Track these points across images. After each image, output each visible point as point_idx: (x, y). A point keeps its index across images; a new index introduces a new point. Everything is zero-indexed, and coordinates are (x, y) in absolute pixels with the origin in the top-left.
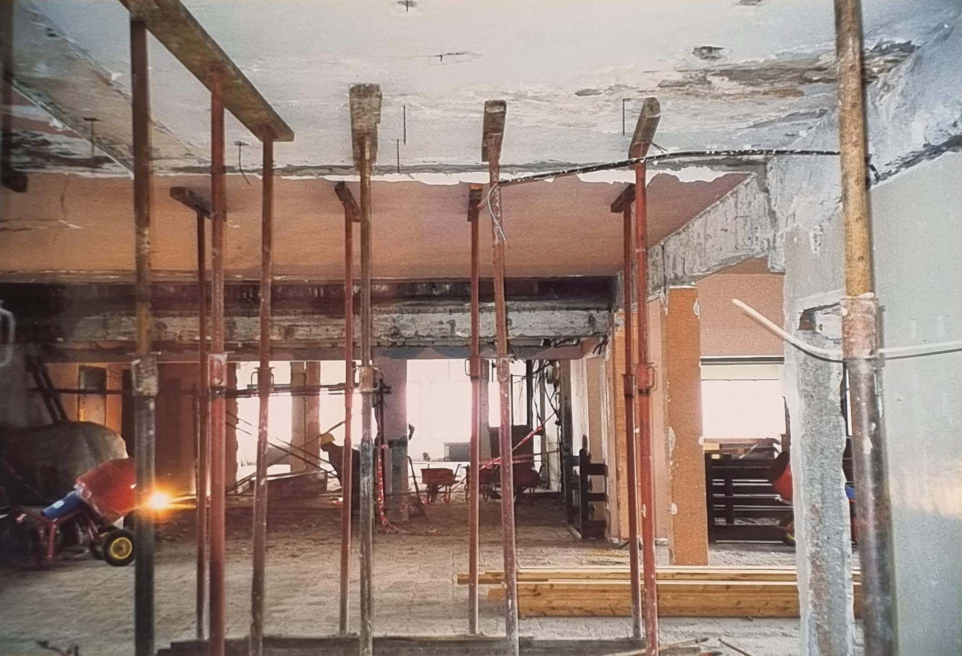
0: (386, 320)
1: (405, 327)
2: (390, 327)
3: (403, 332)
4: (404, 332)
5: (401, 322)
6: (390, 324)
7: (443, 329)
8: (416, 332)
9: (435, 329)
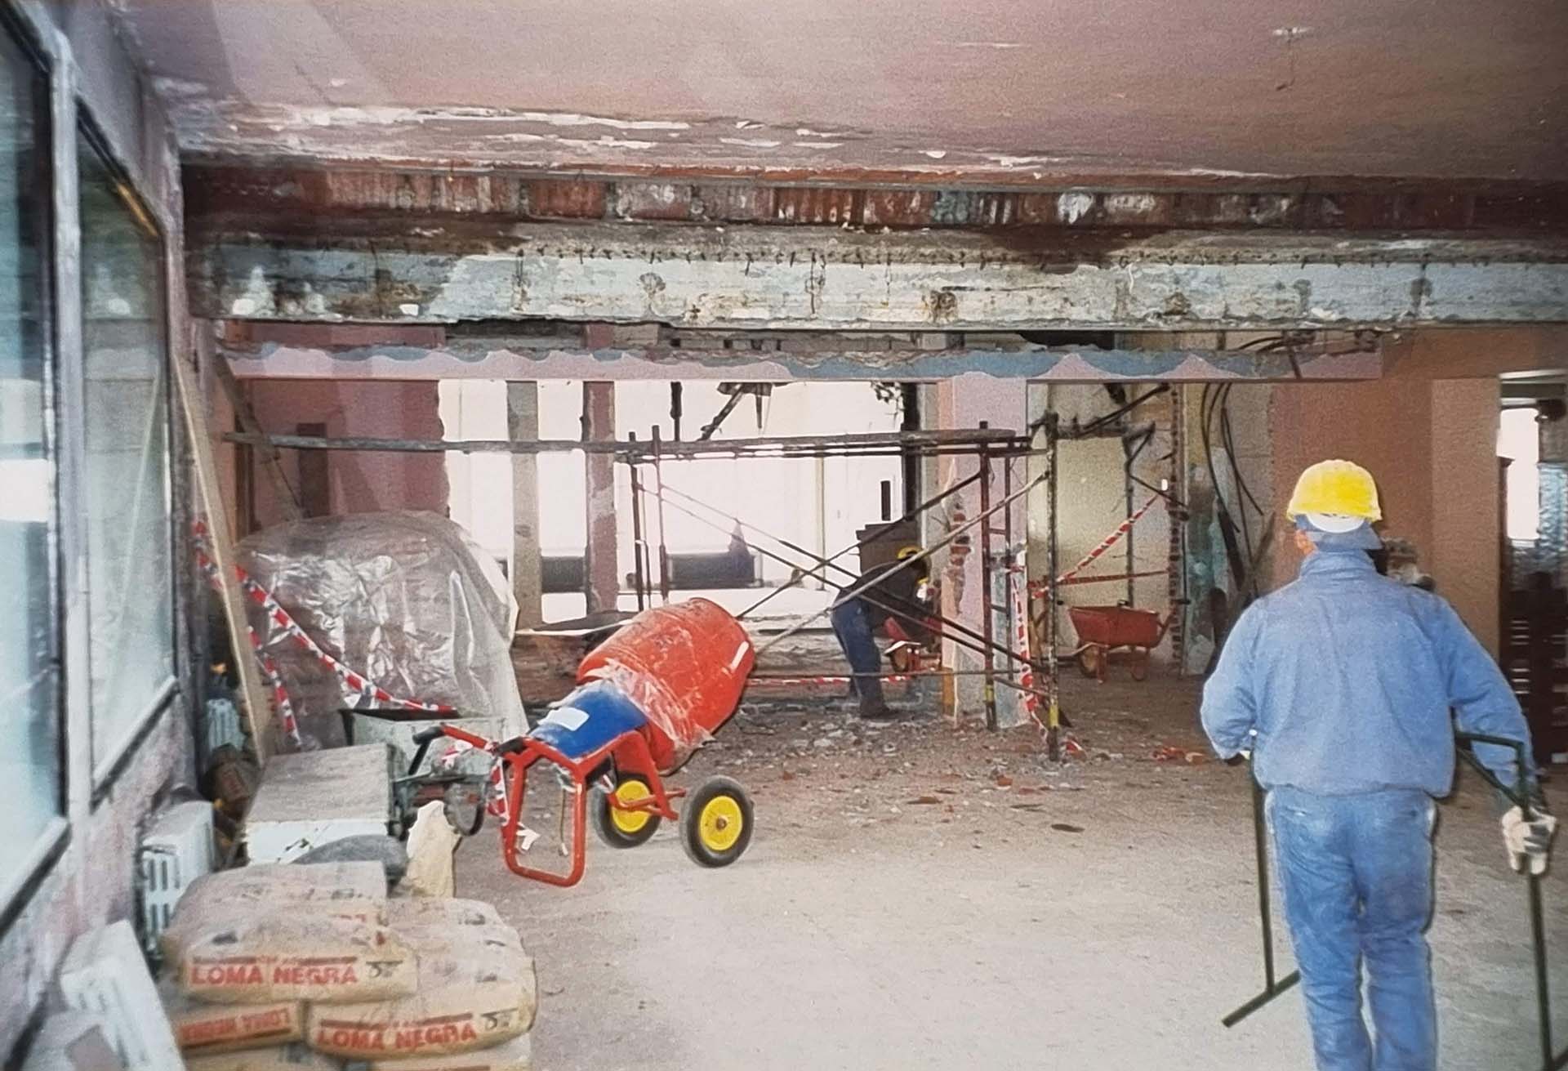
0: (1159, 278)
1: (1203, 296)
2: (1168, 294)
3: (1196, 307)
4: (1199, 307)
5: (1194, 284)
6: (1168, 289)
7: (1285, 302)
8: (1227, 308)
9: (1268, 302)
